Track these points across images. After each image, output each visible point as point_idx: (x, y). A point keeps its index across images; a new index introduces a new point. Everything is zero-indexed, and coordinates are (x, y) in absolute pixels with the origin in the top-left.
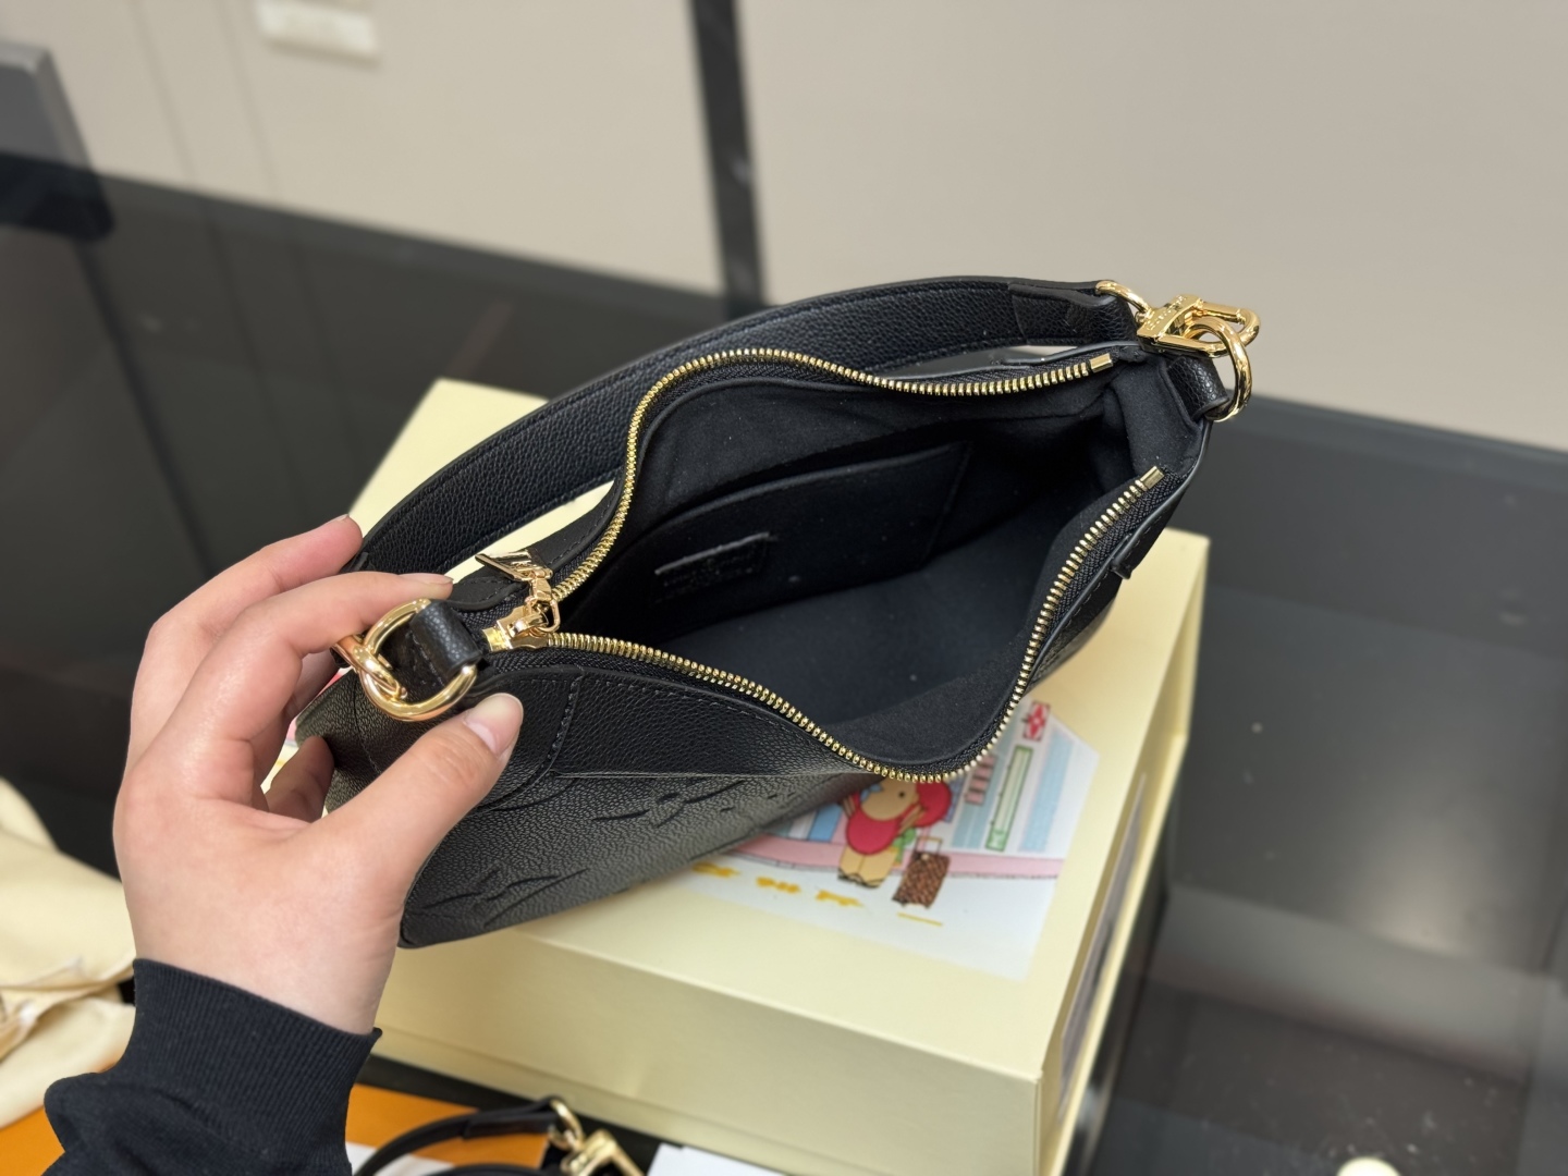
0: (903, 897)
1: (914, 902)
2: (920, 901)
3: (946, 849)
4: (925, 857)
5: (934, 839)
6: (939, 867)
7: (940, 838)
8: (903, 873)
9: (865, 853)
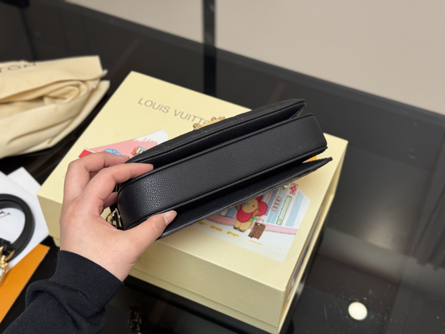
0: (251, 235)
1: (254, 237)
2: (256, 237)
3: (265, 223)
4: (259, 225)
5: (262, 220)
6: (262, 228)
7: (263, 220)
8: (252, 229)
9: (242, 222)
